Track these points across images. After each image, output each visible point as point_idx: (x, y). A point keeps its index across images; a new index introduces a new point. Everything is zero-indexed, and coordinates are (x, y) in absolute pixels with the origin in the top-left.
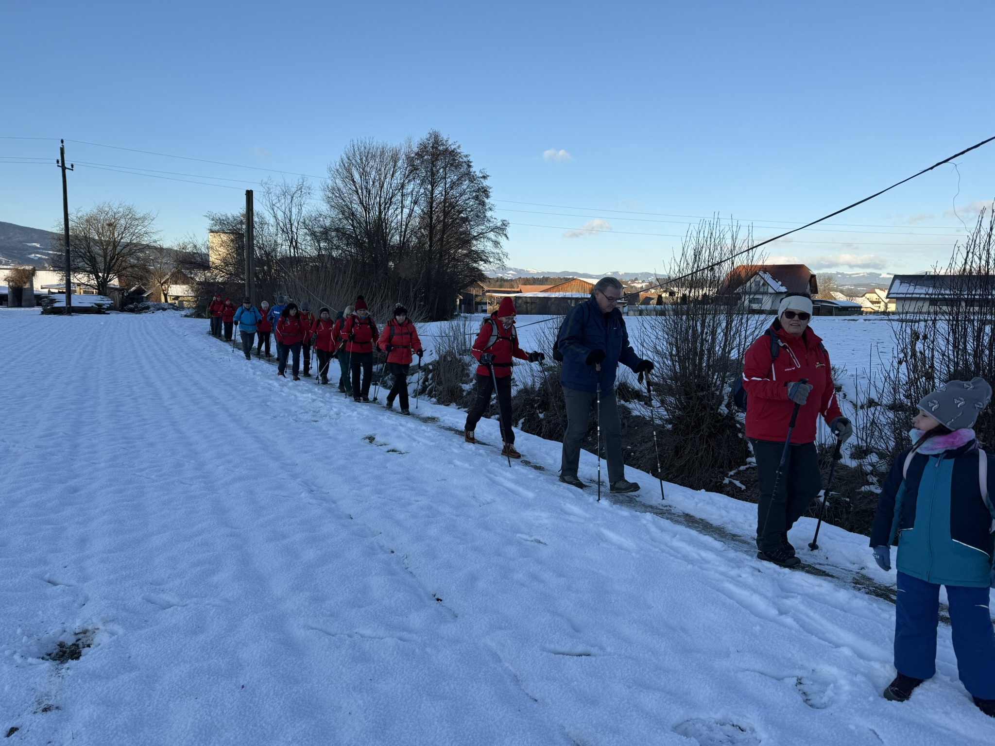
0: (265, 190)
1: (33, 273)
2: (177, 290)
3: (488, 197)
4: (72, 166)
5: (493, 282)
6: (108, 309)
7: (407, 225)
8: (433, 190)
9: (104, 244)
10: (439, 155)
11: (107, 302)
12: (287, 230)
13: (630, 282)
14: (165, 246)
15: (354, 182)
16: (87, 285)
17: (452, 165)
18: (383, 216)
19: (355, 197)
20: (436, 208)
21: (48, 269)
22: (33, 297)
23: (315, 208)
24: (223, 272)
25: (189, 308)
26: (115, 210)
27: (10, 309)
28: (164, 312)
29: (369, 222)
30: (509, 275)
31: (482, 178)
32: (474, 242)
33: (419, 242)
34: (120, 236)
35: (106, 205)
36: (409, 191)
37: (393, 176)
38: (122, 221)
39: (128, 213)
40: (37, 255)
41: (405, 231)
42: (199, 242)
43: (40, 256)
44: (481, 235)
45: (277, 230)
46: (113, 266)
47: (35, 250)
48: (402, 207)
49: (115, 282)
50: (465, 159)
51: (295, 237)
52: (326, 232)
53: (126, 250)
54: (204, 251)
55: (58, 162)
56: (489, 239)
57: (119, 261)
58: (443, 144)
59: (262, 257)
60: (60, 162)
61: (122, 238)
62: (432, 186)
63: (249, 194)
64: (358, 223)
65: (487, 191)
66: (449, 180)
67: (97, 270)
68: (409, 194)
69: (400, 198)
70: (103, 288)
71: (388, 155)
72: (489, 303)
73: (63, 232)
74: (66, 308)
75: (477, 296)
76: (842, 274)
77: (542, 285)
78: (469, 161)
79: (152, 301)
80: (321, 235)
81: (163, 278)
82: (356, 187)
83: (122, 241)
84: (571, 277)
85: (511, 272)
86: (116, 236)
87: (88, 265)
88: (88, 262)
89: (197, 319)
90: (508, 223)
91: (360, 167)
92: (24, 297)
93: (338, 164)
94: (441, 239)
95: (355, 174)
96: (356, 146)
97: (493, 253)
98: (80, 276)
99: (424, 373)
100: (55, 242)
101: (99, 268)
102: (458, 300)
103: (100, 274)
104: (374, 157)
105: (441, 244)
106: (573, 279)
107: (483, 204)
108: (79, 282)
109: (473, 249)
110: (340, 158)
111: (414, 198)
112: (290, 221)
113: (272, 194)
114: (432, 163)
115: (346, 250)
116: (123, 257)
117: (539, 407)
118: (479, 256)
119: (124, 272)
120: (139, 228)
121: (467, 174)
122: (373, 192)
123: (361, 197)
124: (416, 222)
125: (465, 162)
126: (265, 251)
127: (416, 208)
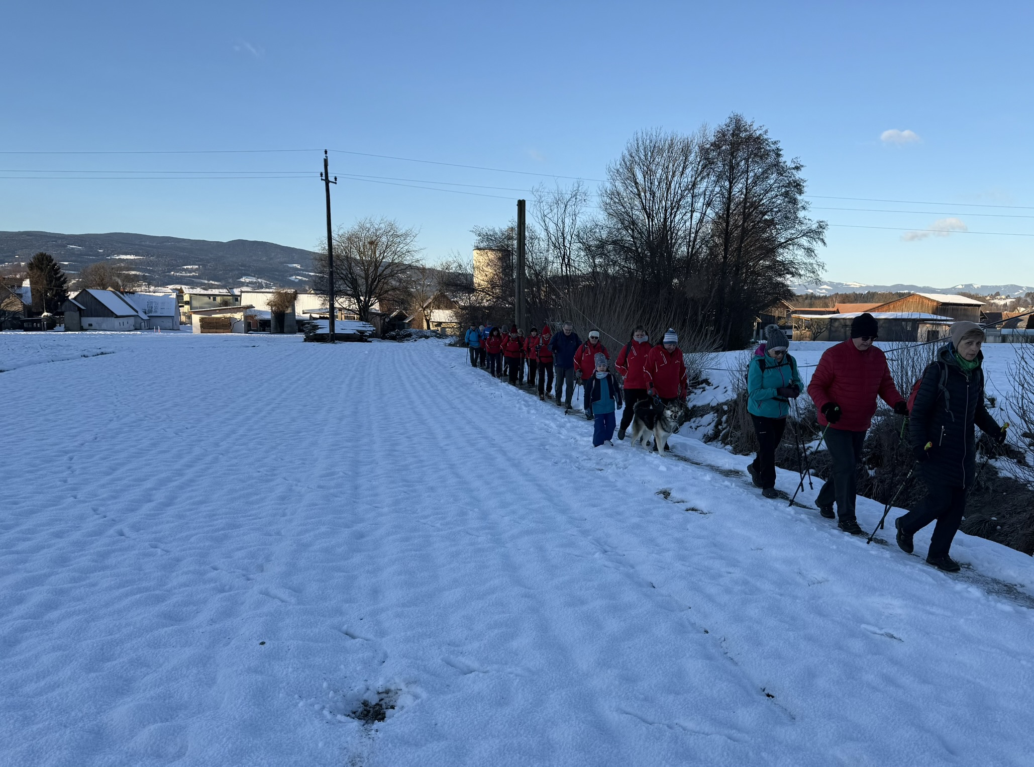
0: (536, 199)
1: (294, 297)
2: (441, 315)
3: (801, 193)
4: (336, 179)
5: (800, 300)
6: (371, 336)
7: (697, 232)
8: (731, 187)
9: (366, 264)
10: (740, 143)
11: (369, 329)
12: (559, 245)
13: (988, 298)
14: (427, 266)
15: (636, 183)
16: (349, 310)
17: (756, 155)
18: (668, 223)
19: (637, 202)
20: (734, 210)
21: (308, 292)
22: (295, 322)
23: (591, 218)
24: (490, 295)
25: (452, 336)
26: (377, 226)
27: (273, 335)
28: (426, 340)
29: (652, 231)
30: (822, 291)
31: (794, 169)
32: (781, 250)
33: (711, 253)
34: (382, 255)
35: (367, 221)
36: (701, 190)
37: (682, 173)
38: (384, 239)
39: (389, 229)
40: (298, 277)
41: (694, 241)
42: (464, 261)
43: (300, 278)
44: (790, 241)
45: (548, 245)
46: (375, 288)
47: (296, 272)
48: (692, 212)
49: (376, 307)
50: (773, 147)
51: (568, 253)
52: (602, 244)
53: (388, 271)
54: (469, 271)
55: (321, 175)
56: (800, 246)
57: (381, 284)
58: (746, 130)
59: (531, 277)
60: (324, 175)
61: (383, 258)
62: (731, 183)
63: (521, 205)
64: (640, 233)
65: (800, 185)
66: (751, 174)
67: (358, 293)
68: (701, 195)
69: (689, 200)
70: (364, 313)
71: (678, 147)
72: (795, 327)
73: (326, 252)
74: (330, 335)
75: (779, 318)
77: (866, 302)
78: (778, 149)
79: (414, 328)
80: (596, 249)
81: (425, 302)
82: (638, 190)
83: (384, 260)
84: (906, 291)
85: (825, 287)
86: (377, 256)
87: (350, 287)
88: (350, 285)
89: (462, 348)
90: (827, 225)
91: (644, 165)
92: (286, 323)
93: (618, 163)
94: (739, 249)
95: (638, 174)
96: (640, 139)
97: (805, 264)
98: (341, 300)
99: (716, 415)
100: (317, 263)
101: (361, 291)
102: (755, 324)
103: (362, 298)
104: (661, 151)
105: (739, 255)
106: (909, 295)
107: (794, 201)
108: (340, 306)
109: (778, 259)
110: (621, 155)
111: (707, 199)
112: (563, 234)
113: (544, 203)
114: (732, 154)
115: (624, 266)
116: (385, 278)
117: (869, 461)
118: (786, 268)
119: (385, 295)
120: (401, 246)
121: (775, 165)
122: (658, 194)
123: (644, 201)
124: (708, 228)
125: (773, 150)
126: (535, 271)
127: (709, 211)
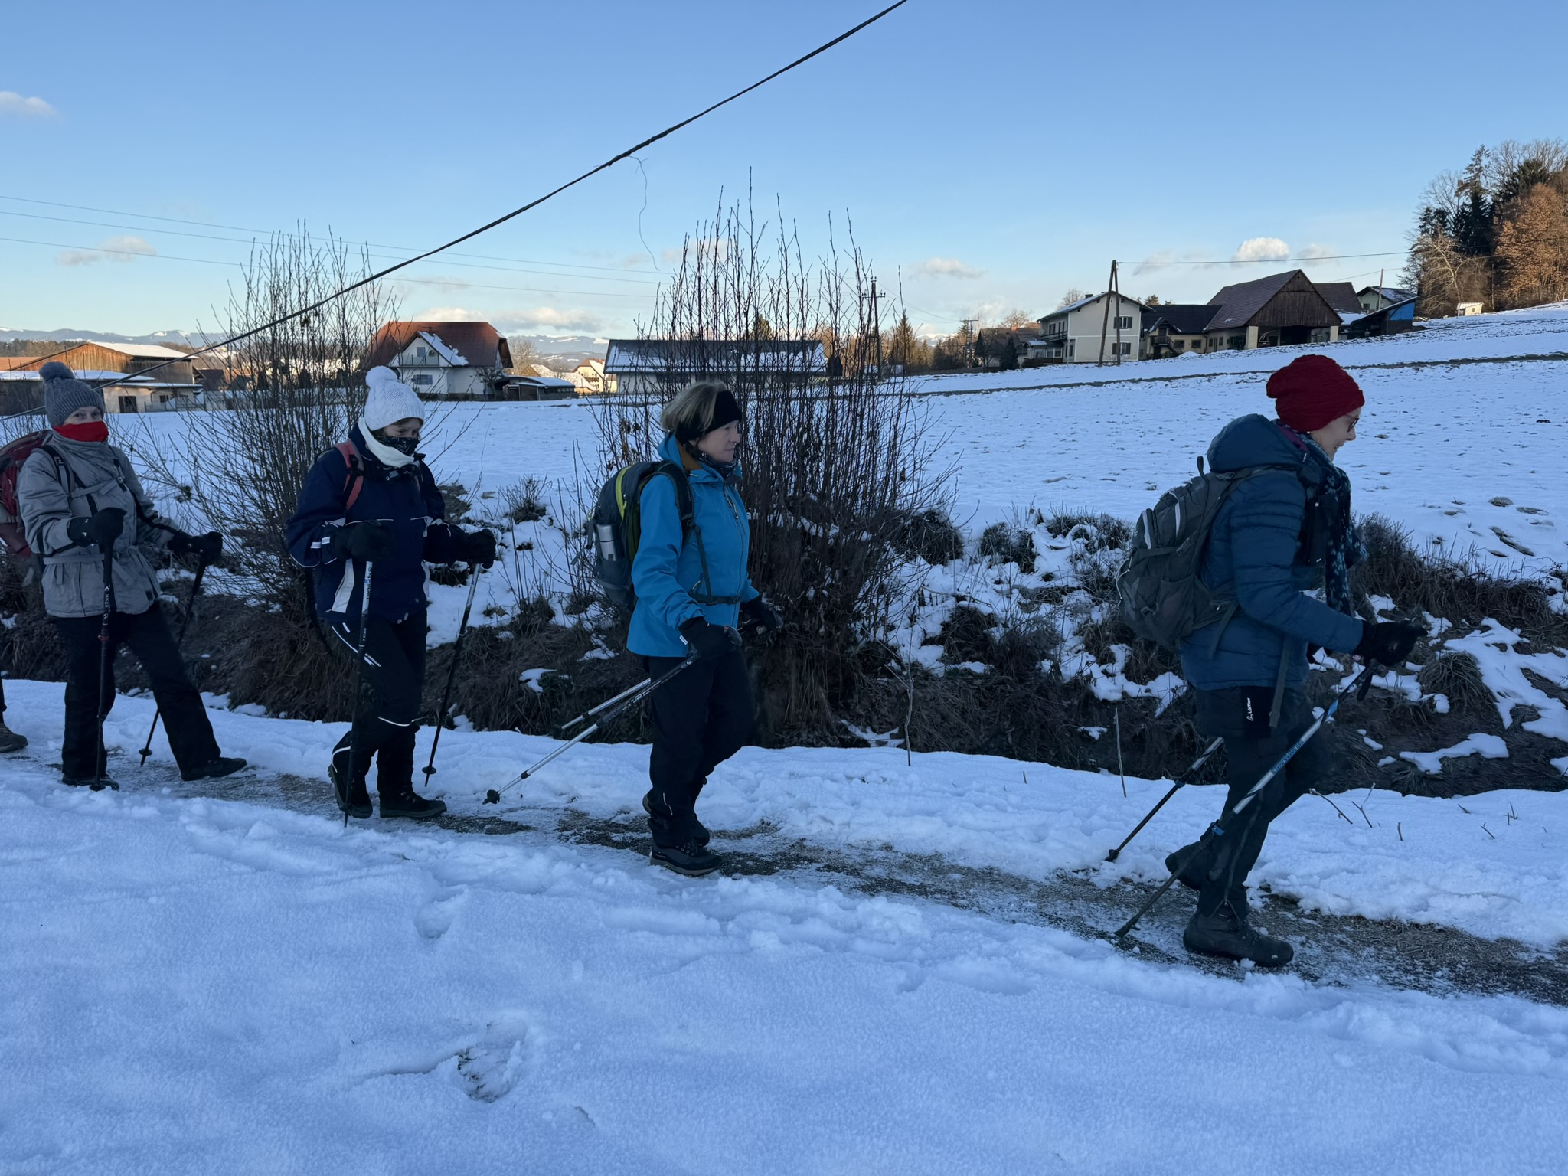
13: (202, 350)
76: (544, 338)
77: (13, 355)
84: (76, 340)
106: (83, 345)
